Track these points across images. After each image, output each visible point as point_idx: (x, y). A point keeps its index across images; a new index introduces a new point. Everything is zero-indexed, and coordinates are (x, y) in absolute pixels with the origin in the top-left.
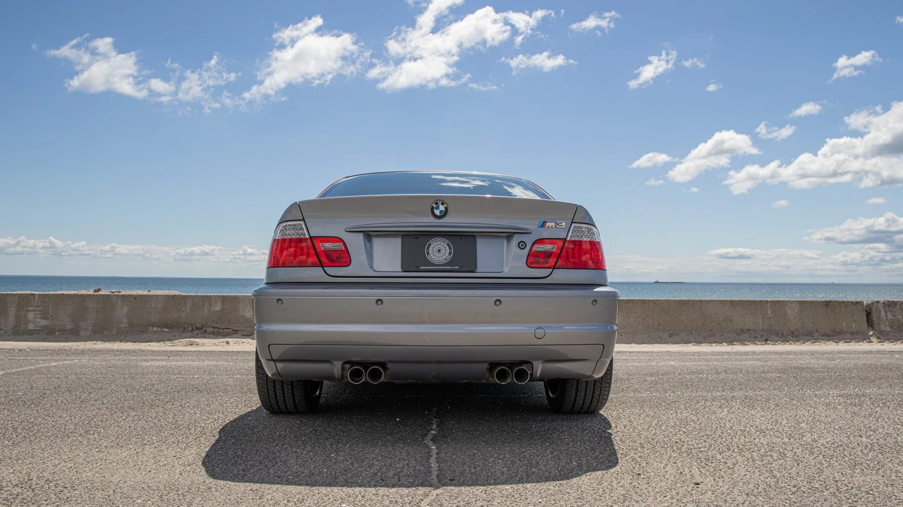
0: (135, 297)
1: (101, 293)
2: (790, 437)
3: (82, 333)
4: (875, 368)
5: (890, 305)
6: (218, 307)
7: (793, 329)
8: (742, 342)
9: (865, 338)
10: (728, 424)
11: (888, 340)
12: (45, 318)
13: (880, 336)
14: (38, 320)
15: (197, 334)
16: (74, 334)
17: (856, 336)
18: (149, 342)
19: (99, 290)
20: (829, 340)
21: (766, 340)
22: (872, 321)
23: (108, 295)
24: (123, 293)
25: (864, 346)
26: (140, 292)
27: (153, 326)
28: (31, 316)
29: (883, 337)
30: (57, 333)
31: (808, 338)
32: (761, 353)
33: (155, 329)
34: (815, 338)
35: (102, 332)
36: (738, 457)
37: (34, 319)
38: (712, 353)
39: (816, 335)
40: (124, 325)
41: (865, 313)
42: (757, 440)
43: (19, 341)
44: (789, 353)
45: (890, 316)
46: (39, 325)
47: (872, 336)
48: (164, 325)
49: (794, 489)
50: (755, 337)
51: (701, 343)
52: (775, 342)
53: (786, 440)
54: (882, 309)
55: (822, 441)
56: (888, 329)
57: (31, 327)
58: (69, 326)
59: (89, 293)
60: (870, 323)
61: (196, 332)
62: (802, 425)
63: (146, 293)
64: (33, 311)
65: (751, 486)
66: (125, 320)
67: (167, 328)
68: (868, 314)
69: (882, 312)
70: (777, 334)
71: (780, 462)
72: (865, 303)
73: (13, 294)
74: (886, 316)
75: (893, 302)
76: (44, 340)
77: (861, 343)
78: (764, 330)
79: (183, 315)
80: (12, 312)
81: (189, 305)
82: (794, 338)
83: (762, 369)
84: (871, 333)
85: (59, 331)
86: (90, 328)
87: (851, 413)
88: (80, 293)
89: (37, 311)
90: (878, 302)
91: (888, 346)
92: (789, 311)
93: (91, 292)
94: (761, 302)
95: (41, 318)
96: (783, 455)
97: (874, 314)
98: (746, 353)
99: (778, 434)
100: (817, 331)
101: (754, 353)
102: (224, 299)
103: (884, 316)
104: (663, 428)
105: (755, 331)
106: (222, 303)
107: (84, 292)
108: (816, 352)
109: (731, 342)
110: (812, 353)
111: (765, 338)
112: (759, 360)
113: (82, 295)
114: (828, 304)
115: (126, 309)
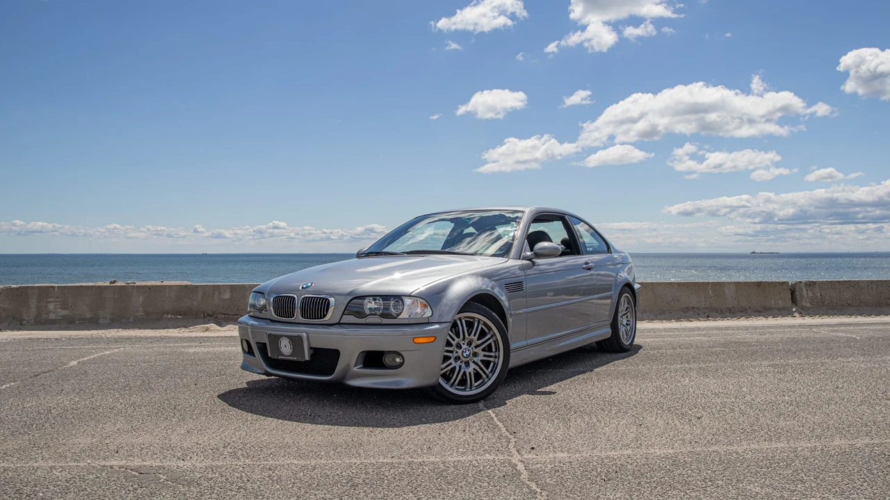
0: (150, 288)
1: (116, 284)
2: (736, 397)
3: (101, 321)
4: (795, 341)
5: (811, 285)
6: (227, 296)
7: (730, 306)
8: (688, 319)
9: (791, 314)
10: (691, 390)
11: (808, 315)
12: (64, 308)
13: (802, 311)
14: (59, 310)
15: (209, 321)
16: (93, 323)
17: (782, 312)
18: (166, 328)
19: (115, 282)
20: (760, 316)
21: (708, 317)
22: (796, 298)
23: (124, 286)
24: (138, 284)
25: (788, 321)
26: (153, 283)
27: (168, 314)
28: (51, 306)
29: (804, 312)
30: (77, 322)
31: (742, 314)
32: (705, 329)
33: (170, 316)
34: (749, 313)
35: (121, 320)
36: (703, 412)
37: (54, 309)
38: (665, 330)
39: (749, 311)
40: (140, 313)
41: (790, 292)
42: (713, 400)
43: (43, 330)
44: (727, 328)
45: (810, 294)
46: (60, 314)
47: (795, 311)
48: (178, 312)
49: (742, 431)
50: (699, 314)
51: (653, 320)
52: (715, 318)
53: (734, 400)
54: (803, 288)
55: (758, 400)
56: (808, 305)
57: (52, 316)
58: (88, 315)
59: (105, 284)
60: (794, 300)
61: (208, 318)
62: (743, 389)
63: (159, 283)
64: (54, 302)
65: (715, 430)
66: (141, 309)
67: (180, 315)
68: (793, 293)
69: (804, 291)
70: (717, 312)
71: (731, 414)
72: (790, 283)
73: (34, 287)
74: (807, 294)
75: (813, 282)
76: (66, 329)
77: (786, 318)
78: (705, 308)
79: (195, 303)
80: (33, 303)
81: (200, 294)
82: (731, 315)
83: (708, 344)
84: (794, 310)
85: (79, 320)
86: (108, 317)
87: (778, 379)
88: (97, 285)
89: (57, 302)
90: (801, 282)
91: (808, 320)
92: (727, 291)
93: (107, 284)
94: (703, 283)
95: (61, 308)
96: (732, 410)
97: (797, 293)
98: (692, 329)
99: (727, 396)
100: (750, 308)
101: (699, 329)
102: (233, 288)
103: (805, 293)
104: (646, 393)
105: (698, 309)
106: (231, 292)
107: (100, 284)
108: (750, 327)
109: (678, 319)
110: (747, 328)
111: (707, 314)
112: (704, 335)
113: (100, 287)
114: (759, 284)
115: (141, 299)
